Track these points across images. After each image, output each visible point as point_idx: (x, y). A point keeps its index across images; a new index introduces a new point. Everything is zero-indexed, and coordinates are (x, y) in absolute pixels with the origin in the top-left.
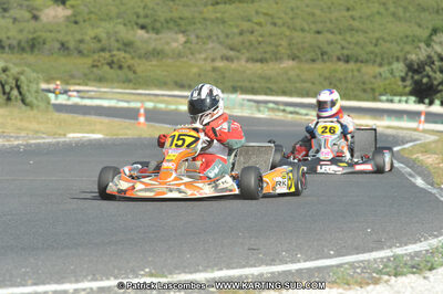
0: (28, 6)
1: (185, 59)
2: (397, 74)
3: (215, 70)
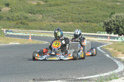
2: (102, 26)
3: (51, 25)
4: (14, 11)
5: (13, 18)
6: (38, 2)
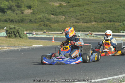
0: (20, 10)
1: (65, 23)
4: (36, 13)
5: (36, 21)
6: (60, 4)
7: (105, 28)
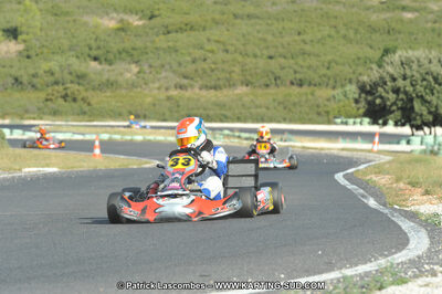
1: (139, 89)
2: (351, 96)
3: (169, 98)
4: (37, 55)
6: (121, 21)
7: (281, 108)
